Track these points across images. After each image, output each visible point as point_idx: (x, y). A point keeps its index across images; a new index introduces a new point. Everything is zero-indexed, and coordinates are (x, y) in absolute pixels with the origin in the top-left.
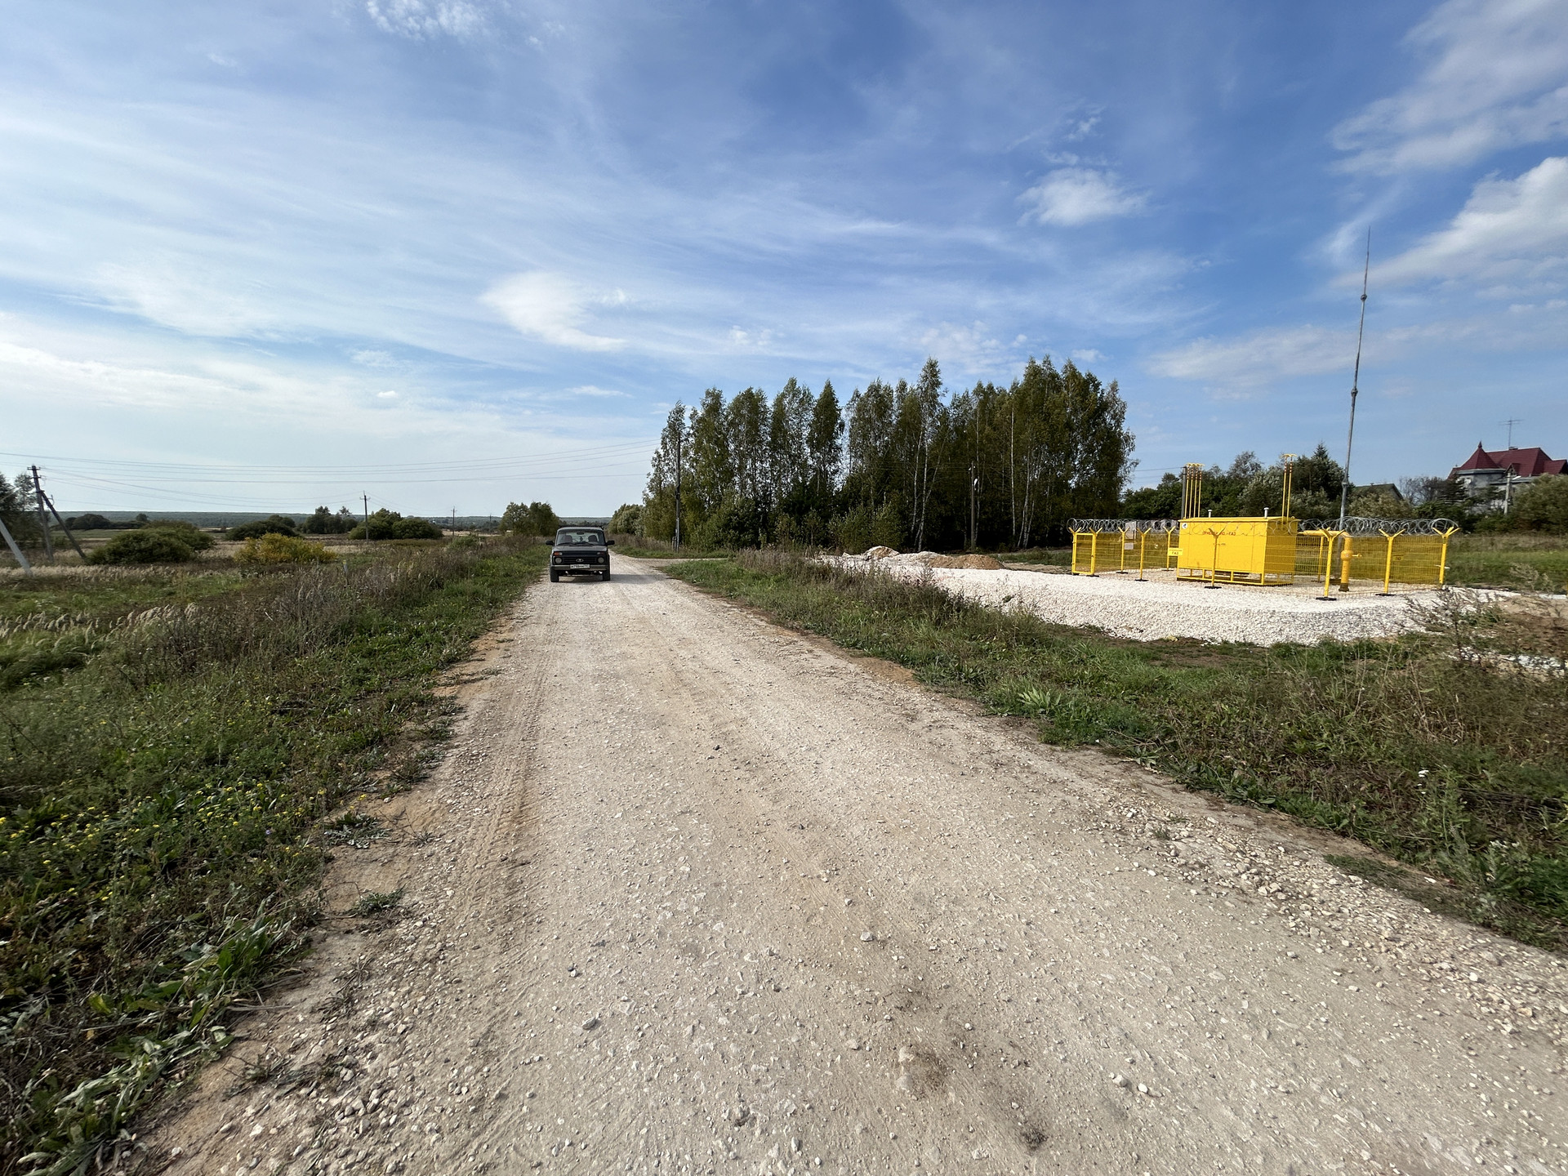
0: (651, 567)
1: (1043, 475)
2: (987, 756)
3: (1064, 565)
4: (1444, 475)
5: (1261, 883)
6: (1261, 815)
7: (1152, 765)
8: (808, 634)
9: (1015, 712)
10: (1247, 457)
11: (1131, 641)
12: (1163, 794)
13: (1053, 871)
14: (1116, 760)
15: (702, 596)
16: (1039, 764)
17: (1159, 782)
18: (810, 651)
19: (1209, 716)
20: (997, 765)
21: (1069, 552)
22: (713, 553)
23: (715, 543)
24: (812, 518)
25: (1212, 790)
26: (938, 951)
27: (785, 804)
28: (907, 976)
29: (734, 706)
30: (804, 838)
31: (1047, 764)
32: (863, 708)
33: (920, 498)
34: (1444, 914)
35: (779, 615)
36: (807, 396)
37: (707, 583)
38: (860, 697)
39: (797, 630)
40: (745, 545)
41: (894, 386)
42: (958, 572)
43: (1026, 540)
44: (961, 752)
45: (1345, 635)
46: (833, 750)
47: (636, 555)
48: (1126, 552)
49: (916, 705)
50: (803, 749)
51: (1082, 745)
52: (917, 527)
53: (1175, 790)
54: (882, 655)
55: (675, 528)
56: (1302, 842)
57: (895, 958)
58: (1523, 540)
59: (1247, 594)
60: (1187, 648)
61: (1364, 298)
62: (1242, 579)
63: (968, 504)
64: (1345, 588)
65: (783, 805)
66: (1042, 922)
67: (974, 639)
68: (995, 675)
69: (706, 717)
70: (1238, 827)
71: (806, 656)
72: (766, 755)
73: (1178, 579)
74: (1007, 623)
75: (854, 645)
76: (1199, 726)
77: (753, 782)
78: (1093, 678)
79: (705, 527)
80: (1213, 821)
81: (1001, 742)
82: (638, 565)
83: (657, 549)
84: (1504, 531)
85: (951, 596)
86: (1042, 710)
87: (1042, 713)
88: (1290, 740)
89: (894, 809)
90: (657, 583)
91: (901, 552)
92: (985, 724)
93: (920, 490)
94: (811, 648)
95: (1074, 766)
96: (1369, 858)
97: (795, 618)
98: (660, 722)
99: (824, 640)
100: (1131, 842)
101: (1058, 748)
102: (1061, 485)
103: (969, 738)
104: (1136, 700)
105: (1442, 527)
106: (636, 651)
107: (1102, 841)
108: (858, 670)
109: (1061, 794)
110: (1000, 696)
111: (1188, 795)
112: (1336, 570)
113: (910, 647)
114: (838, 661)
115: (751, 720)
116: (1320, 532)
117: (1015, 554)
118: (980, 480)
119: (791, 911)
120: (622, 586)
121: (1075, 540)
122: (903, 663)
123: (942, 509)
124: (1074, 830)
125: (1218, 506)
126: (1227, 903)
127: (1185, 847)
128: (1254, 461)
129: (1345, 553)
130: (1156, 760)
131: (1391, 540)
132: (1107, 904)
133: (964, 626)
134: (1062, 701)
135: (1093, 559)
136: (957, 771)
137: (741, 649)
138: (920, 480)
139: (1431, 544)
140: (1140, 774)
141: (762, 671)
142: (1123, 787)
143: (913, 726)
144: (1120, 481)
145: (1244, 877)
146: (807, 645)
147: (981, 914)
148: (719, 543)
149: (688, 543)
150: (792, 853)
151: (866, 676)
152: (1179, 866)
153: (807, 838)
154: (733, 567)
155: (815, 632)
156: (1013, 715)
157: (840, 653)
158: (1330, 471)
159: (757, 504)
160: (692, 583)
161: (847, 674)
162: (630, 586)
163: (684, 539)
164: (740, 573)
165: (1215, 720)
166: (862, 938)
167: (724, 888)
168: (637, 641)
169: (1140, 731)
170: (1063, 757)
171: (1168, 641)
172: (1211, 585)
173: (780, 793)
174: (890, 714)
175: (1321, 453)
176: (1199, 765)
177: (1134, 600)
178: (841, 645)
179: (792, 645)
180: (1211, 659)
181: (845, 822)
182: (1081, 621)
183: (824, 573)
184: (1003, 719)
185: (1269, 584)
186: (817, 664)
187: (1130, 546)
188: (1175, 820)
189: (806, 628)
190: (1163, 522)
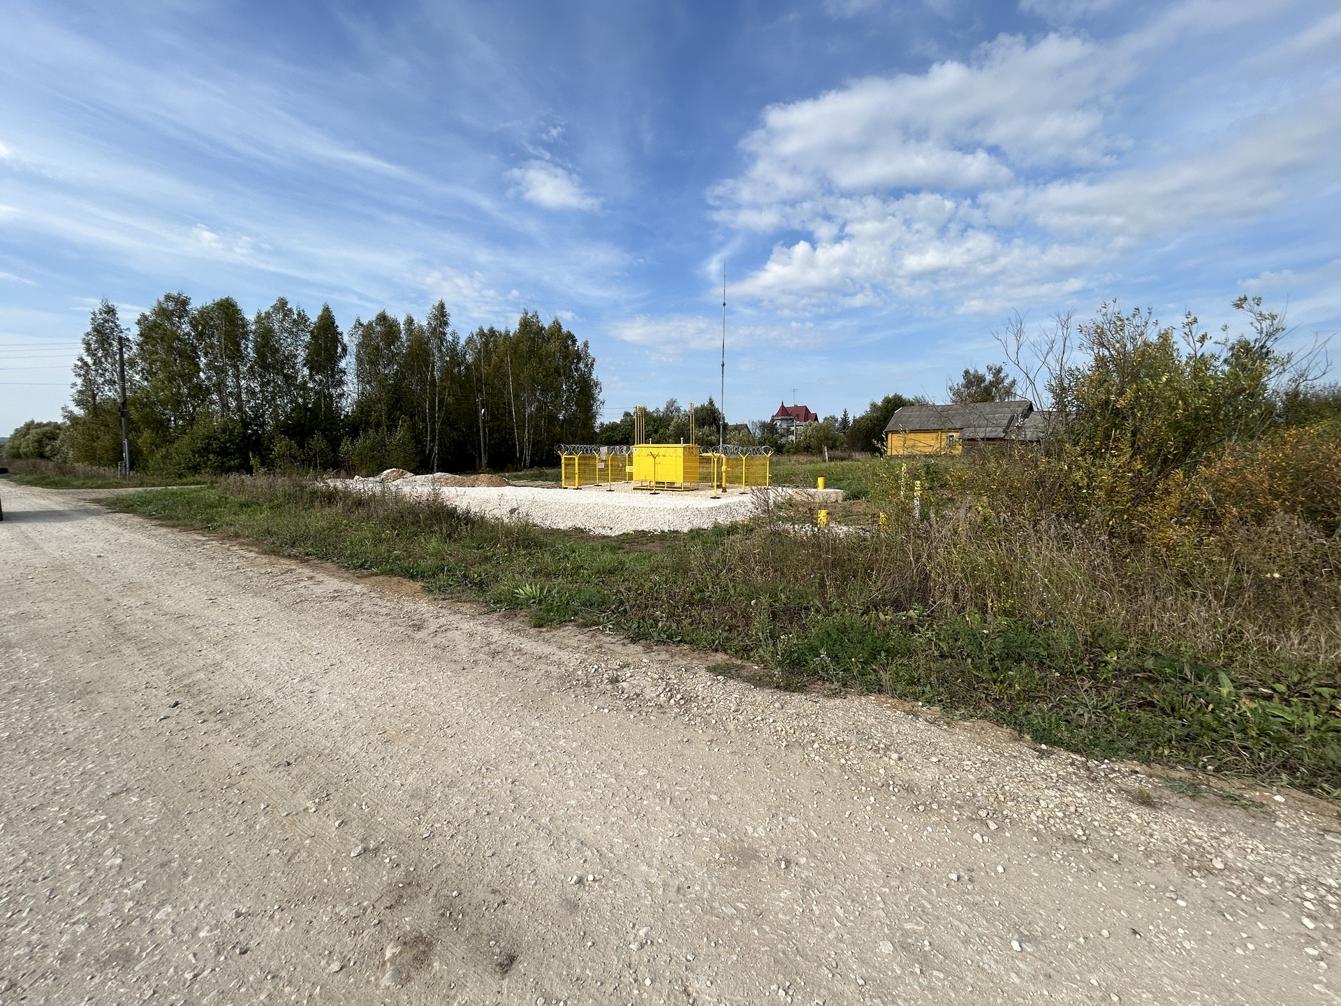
0: (80, 500)
1: (539, 409)
2: (486, 649)
3: (556, 481)
4: (768, 420)
5: (671, 697)
6: (673, 648)
7: (610, 628)
8: (308, 560)
9: (510, 606)
10: (673, 402)
11: (604, 537)
12: (616, 649)
13: (535, 731)
14: (586, 630)
15: (164, 530)
16: (529, 645)
17: (614, 640)
18: (311, 578)
19: (648, 585)
20: (494, 654)
21: (559, 470)
22: (185, 480)
23: (189, 468)
24: (318, 442)
25: (646, 639)
26: (432, 836)
27: (268, 746)
28: (399, 874)
29: (204, 652)
30: (290, 774)
31: (535, 644)
32: (369, 626)
33: (433, 424)
34: (760, 686)
35: (274, 543)
36: (302, 318)
37: (173, 514)
38: (365, 616)
39: (296, 557)
40: (229, 470)
41: (401, 320)
42: (469, 490)
43: (528, 462)
44: (463, 650)
45: (724, 520)
46: (332, 674)
47: (55, 485)
48: (600, 470)
49: (423, 614)
50: (296, 681)
51: (562, 623)
52: (431, 450)
53: (624, 644)
54: (391, 573)
55: (122, 452)
56: (695, 661)
57: (387, 860)
58: (803, 458)
59: (674, 497)
60: (641, 537)
61: (724, 305)
62: (671, 487)
63: (479, 431)
64: (724, 491)
65: (265, 747)
66: (525, 777)
67: (481, 548)
68: (498, 577)
69: (161, 672)
70: (661, 661)
71: (306, 584)
72: (246, 699)
73: (634, 489)
74: (508, 531)
75: (362, 566)
76: (641, 594)
77: (225, 732)
78: (573, 569)
79: (172, 450)
80: (646, 661)
81: (498, 634)
82: (58, 499)
83: (93, 477)
84: (795, 453)
85: (459, 511)
86: (533, 600)
87: (533, 603)
88: (693, 594)
89: (395, 717)
90: (91, 519)
91: (417, 474)
92: (485, 621)
93: (433, 416)
94: (312, 574)
95: (555, 642)
96: (728, 662)
97: (293, 546)
98: (83, 692)
99: (329, 565)
100: (593, 692)
101: (544, 629)
102: (552, 418)
103: (471, 636)
104: (603, 581)
105: (766, 451)
106: (46, 607)
107: (573, 696)
108: (365, 590)
109: (544, 667)
110: (500, 594)
111: (632, 646)
112: (720, 479)
113: (421, 561)
114: (343, 584)
115: (230, 664)
116: (710, 454)
117: (520, 473)
118: (487, 410)
119: (268, 860)
120: (24, 527)
121: (563, 461)
122: (412, 577)
123: (454, 434)
124: (553, 693)
125: (657, 436)
126: (652, 718)
127: (628, 685)
128: (676, 405)
129: (724, 468)
130: (613, 625)
131: (744, 458)
132: (574, 745)
133: (472, 537)
134: (549, 591)
135: (577, 476)
136: (459, 667)
137: (220, 586)
138: (432, 408)
139: (762, 462)
140: (601, 637)
141: (246, 606)
142: (589, 650)
143: (419, 635)
144: (594, 417)
145: (662, 695)
146: (307, 572)
147: (473, 788)
148: (195, 469)
149: (145, 469)
150: (274, 796)
151: (373, 594)
152: (624, 700)
153: (294, 774)
154: (212, 495)
155: (318, 558)
156: (510, 609)
157: (346, 575)
158: (716, 415)
159: (246, 425)
160: (149, 516)
161: (352, 595)
162: (41, 526)
163: (137, 461)
164: (222, 501)
165: (651, 588)
166: (352, 855)
167: (175, 864)
168: (50, 595)
169: (603, 604)
170: (548, 636)
171: (628, 534)
172: (653, 492)
173: (263, 734)
174: (396, 628)
175: (711, 403)
176: (639, 623)
177: (605, 507)
178: (347, 568)
179: (289, 574)
180: (654, 544)
181: (340, 744)
182: (570, 524)
183: (330, 497)
184: (502, 613)
185: (687, 489)
186: (318, 590)
187: (602, 465)
188: (622, 667)
189: (307, 554)
190: (625, 448)
